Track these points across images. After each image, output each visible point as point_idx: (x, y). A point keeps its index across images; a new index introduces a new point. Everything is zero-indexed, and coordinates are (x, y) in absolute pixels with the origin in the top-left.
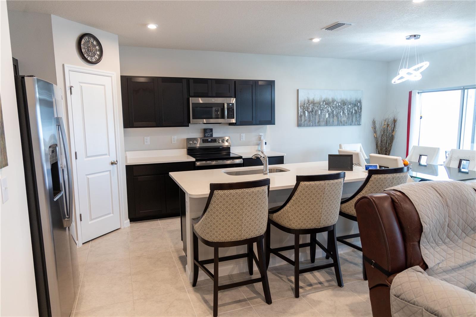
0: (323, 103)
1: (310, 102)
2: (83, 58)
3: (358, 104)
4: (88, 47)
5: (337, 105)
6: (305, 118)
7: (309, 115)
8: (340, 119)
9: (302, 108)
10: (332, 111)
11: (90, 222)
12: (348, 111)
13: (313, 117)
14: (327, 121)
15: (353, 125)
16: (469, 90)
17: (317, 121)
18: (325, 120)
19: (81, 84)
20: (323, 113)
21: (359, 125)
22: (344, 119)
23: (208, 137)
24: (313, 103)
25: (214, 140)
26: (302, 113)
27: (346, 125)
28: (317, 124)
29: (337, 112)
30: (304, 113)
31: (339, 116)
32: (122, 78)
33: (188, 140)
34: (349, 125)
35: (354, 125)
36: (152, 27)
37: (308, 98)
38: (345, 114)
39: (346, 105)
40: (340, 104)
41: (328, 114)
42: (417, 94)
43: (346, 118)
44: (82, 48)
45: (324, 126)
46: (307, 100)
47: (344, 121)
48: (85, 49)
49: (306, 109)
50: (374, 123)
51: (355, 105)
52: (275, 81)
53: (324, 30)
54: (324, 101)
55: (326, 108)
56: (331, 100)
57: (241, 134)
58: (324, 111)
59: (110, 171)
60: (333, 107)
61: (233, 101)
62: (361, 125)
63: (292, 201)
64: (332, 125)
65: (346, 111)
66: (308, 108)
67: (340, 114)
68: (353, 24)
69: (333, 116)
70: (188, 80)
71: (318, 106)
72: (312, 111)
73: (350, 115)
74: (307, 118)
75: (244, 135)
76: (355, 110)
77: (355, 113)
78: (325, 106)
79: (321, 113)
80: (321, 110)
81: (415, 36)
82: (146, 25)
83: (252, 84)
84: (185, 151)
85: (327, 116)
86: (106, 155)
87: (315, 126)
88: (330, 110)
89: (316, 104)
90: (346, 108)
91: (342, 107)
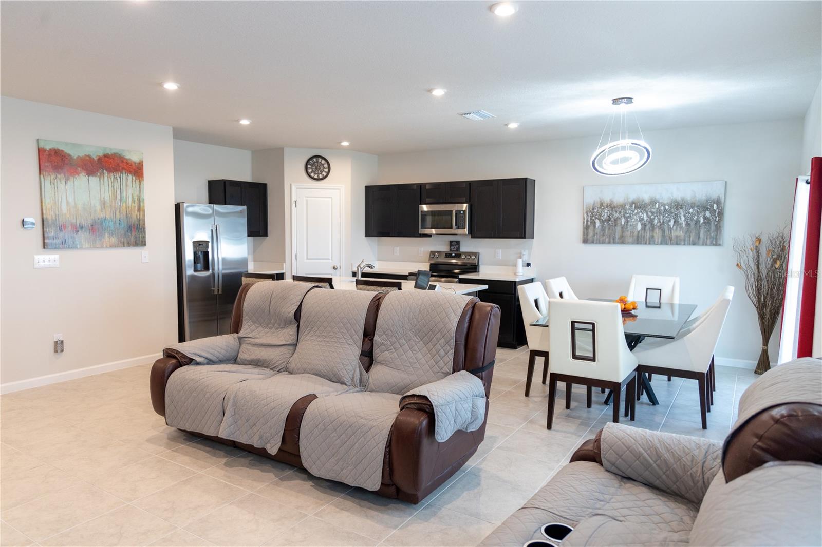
0: (631, 206)
1: (605, 205)
2: (308, 177)
3: (713, 206)
4: (315, 167)
6: (594, 231)
7: (602, 226)
8: (667, 232)
9: (590, 214)
10: (649, 220)
12: (686, 219)
13: (609, 228)
14: (638, 236)
15: (699, 245)
17: (617, 236)
18: (636, 233)
19: (306, 198)
20: (630, 223)
21: (718, 244)
22: (679, 233)
23: (454, 251)
24: (612, 207)
25: (459, 256)
26: (589, 223)
27: (683, 243)
28: (617, 240)
29: (661, 221)
30: (594, 223)
31: (666, 228)
32: (367, 188)
35: (703, 245)
37: (599, 198)
38: (681, 224)
39: (682, 208)
40: (667, 207)
41: (641, 224)
43: (681, 232)
44: (309, 168)
45: (633, 243)
46: (599, 204)
47: (677, 237)
49: (596, 217)
51: (705, 209)
54: (633, 203)
55: (637, 214)
56: (647, 201)
58: (633, 220)
60: (652, 213)
64: (651, 242)
65: (683, 218)
66: (600, 215)
67: (669, 225)
69: (653, 228)
71: (620, 212)
72: (609, 220)
73: (693, 227)
74: (598, 231)
75: (500, 251)
76: (705, 218)
77: (704, 222)
78: (636, 211)
79: (627, 222)
80: (626, 218)
85: (639, 227)
86: (329, 259)
87: (614, 243)
88: (645, 218)
89: (616, 209)
90: (682, 214)
91: (672, 213)
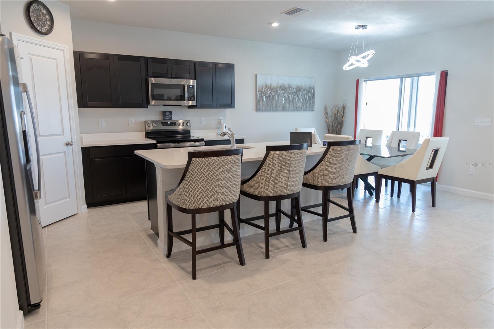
0: (280, 89)
1: (268, 87)
2: (32, 28)
3: (311, 90)
4: (37, 16)
5: (293, 91)
6: (263, 103)
7: (267, 100)
8: (295, 104)
9: (260, 92)
10: (288, 97)
11: (45, 207)
12: (302, 97)
13: (270, 102)
14: (283, 106)
16: (406, 79)
17: (274, 106)
18: (282, 105)
19: (31, 56)
20: (280, 99)
21: (313, 111)
22: (299, 105)
23: (167, 119)
24: (271, 88)
25: (174, 124)
26: (260, 98)
27: (301, 110)
28: (274, 109)
29: (293, 98)
30: (262, 98)
31: (295, 102)
32: (75, 53)
33: (147, 122)
34: (303, 111)
35: (308, 111)
37: (265, 83)
38: (300, 100)
39: (300, 91)
40: (295, 90)
41: (285, 99)
42: (363, 82)
43: (300, 104)
44: (31, 16)
45: (281, 111)
46: (265, 86)
47: (299, 106)
48: (34, 17)
49: (264, 94)
50: (326, 109)
51: (309, 92)
52: (234, 64)
53: (283, 14)
54: (281, 87)
55: (283, 93)
56: (287, 86)
57: (201, 118)
58: (281, 97)
59: (65, 152)
60: (289, 93)
61: (194, 82)
62: (314, 111)
63: (262, 170)
64: (288, 110)
65: (301, 97)
66: (266, 94)
67: (296, 100)
68: (310, 10)
69: (289, 102)
70: (146, 59)
71: (275, 92)
72: (270, 96)
73: (305, 101)
74: (265, 103)
75: (203, 119)
76: (309, 97)
77: (309, 99)
78: (282, 92)
79: (278, 98)
80: (278, 96)
81: (363, 26)
83: (212, 66)
84: (143, 134)
85: (284, 102)
86: (60, 135)
87: (273, 111)
88: (286, 96)
89: (273, 90)
90: (301, 94)
91: (297, 93)
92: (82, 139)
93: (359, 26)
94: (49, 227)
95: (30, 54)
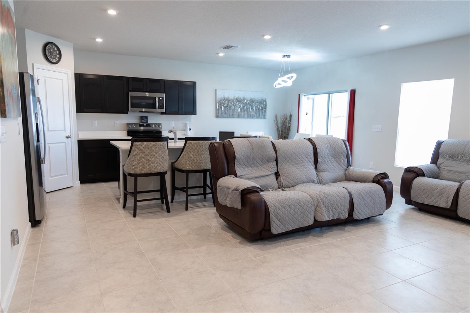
0: (236, 100)
1: (226, 99)
2: (47, 60)
3: (263, 102)
4: (51, 52)
5: (247, 102)
6: (221, 111)
7: (225, 109)
8: (249, 113)
9: (219, 103)
10: (243, 107)
11: (50, 179)
13: (228, 111)
14: (239, 114)
15: (259, 118)
16: (333, 94)
17: (231, 114)
18: (238, 113)
19: (46, 78)
20: (236, 108)
21: (265, 118)
22: (253, 113)
23: (144, 122)
24: (228, 100)
25: (149, 125)
26: (219, 108)
27: (254, 118)
28: (231, 116)
29: (247, 108)
30: (221, 108)
31: (249, 111)
32: (76, 74)
33: (128, 124)
34: (256, 118)
35: (261, 118)
36: (99, 40)
37: (224, 96)
38: (254, 109)
39: (254, 102)
40: (249, 102)
42: (303, 96)
44: (46, 52)
45: (237, 118)
46: (223, 98)
47: (253, 115)
48: (48, 53)
49: (222, 105)
50: (276, 117)
51: (261, 103)
52: (196, 82)
53: (222, 49)
54: (237, 99)
55: (238, 104)
56: (242, 98)
57: (171, 122)
59: (65, 143)
60: (244, 104)
61: (163, 95)
62: (266, 118)
64: (243, 117)
65: (254, 107)
66: (224, 104)
67: (250, 110)
68: (239, 47)
69: (244, 111)
70: (128, 78)
71: (232, 103)
72: (227, 106)
73: (257, 111)
74: (223, 112)
75: (173, 122)
76: (261, 107)
77: (261, 109)
78: (238, 103)
79: (235, 108)
80: (234, 106)
81: (287, 56)
82: (95, 39)
83: (178, 84)
84: (125, 133)
85: (239, 110)
86: (63, 130)
87: (230, 117)
88: (241, 106)
89: (230, 101)
90: (254, 105)
91: (251, 104)
92: (78, 134)
93: (284, 56)
94: (52, 193)
95: (44, 77)
